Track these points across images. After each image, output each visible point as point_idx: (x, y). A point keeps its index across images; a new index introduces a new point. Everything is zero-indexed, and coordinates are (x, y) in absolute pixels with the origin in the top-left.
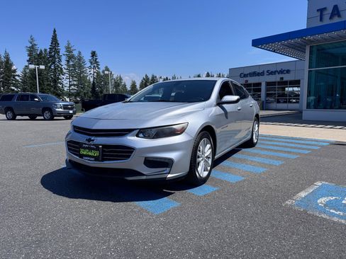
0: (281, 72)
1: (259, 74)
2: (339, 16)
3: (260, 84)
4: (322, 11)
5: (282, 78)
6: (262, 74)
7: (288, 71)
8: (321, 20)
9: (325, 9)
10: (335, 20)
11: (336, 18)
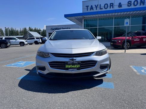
2: (93, 9)
4: (87, 7)
8: (87, 10)
9: (88, 6)
10: (92, 11)
11: (92, 10)
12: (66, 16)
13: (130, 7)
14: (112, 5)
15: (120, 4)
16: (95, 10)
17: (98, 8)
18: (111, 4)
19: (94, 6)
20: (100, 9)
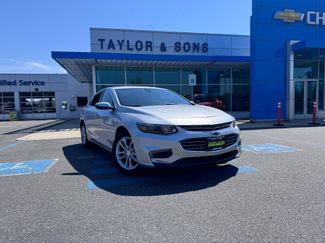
0: (36, 83)
1: (9, 83)
2: (114, 48)
3: (12, 94)
4: (102, 41)
5: (37, 89)
6: (14, 83)
7: (43, 83)
8: (102, 48)
9: (104, 40)
10: (111, 51)
11: (111, 49)
12: (56, 55)
13: (179, 54)
14: (149, 45)
15: (163, 44)
16: (117, 51)
17: (125, 48)
18: (147, 42)
19: (115, 43)
20: (129, 49)
